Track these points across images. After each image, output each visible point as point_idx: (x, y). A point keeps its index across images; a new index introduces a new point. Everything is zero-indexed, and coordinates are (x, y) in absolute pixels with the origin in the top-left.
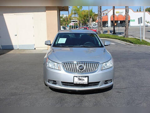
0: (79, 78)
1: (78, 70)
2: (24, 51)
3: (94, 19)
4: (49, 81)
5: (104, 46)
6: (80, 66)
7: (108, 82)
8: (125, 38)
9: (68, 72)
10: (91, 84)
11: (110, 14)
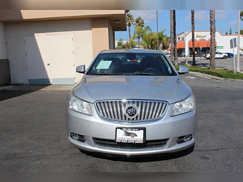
0: (126, 132)
1: (125, 116)
2: (59, 87)
3: (166, 46)
4: (73, 135)
5: (177, 74)
6: (129, 108)
7: (184, 139)
8: (211, 70)
9: (106, 120)
10: (151, 144)
11: (188, 38)
